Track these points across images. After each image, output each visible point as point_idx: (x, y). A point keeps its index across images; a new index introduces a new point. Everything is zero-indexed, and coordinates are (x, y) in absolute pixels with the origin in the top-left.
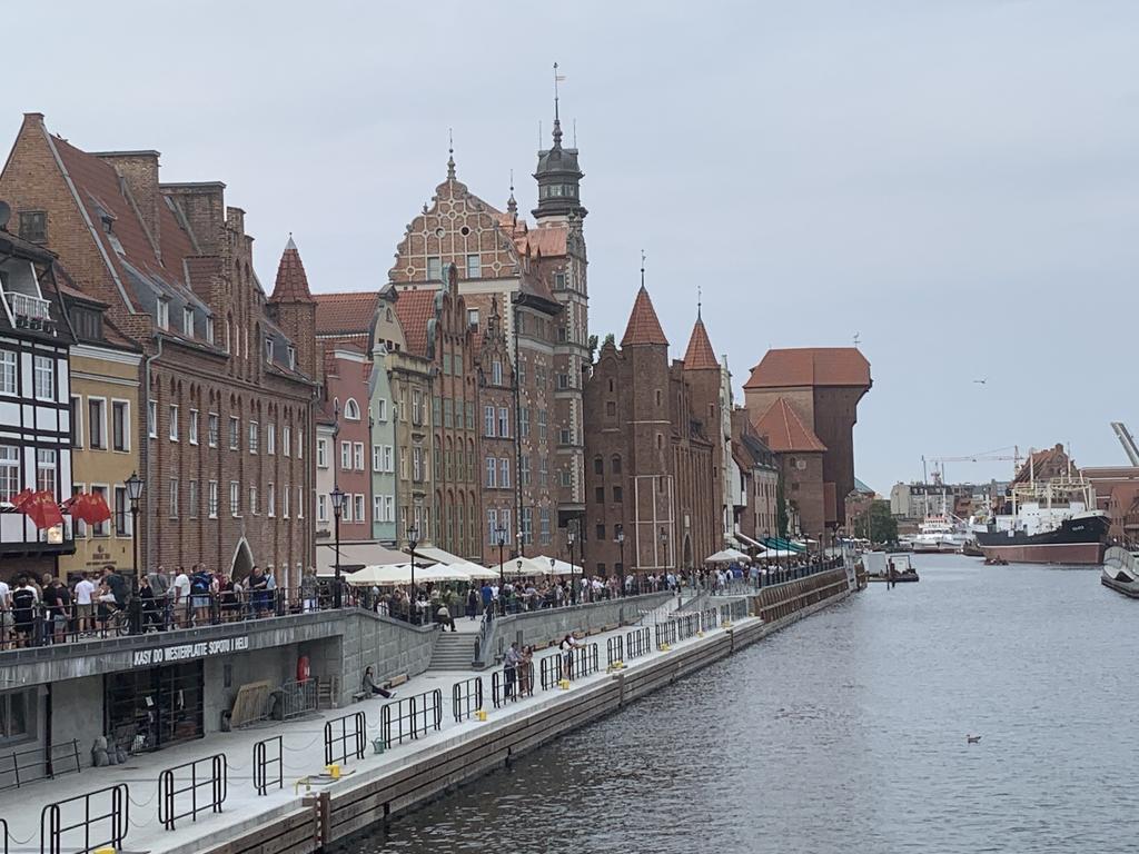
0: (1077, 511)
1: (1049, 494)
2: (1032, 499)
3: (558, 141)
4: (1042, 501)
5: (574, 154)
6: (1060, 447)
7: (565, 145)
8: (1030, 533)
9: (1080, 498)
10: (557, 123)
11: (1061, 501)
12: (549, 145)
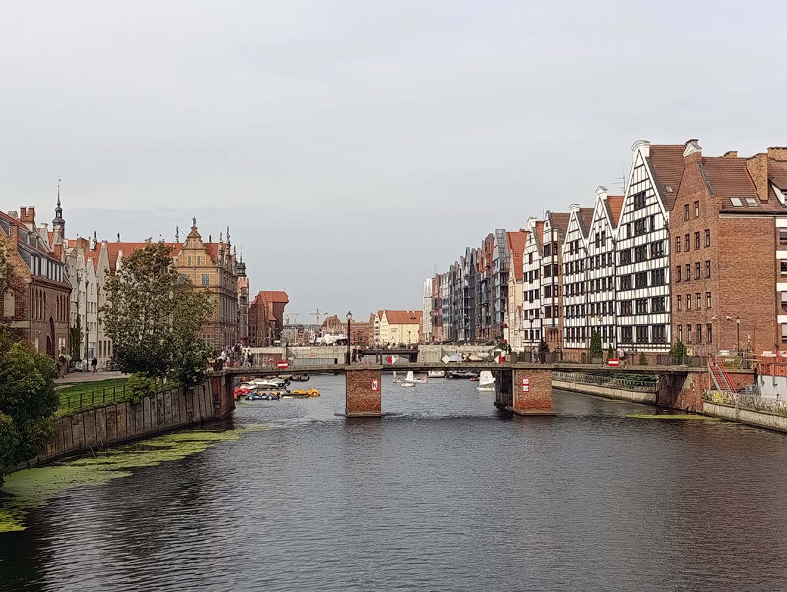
0: (341, 337)
1: (333, 331)
2: (328, 333)
4: (331, 334)
6: (336, 316)
9: (342, 332)
11: (337, 334)
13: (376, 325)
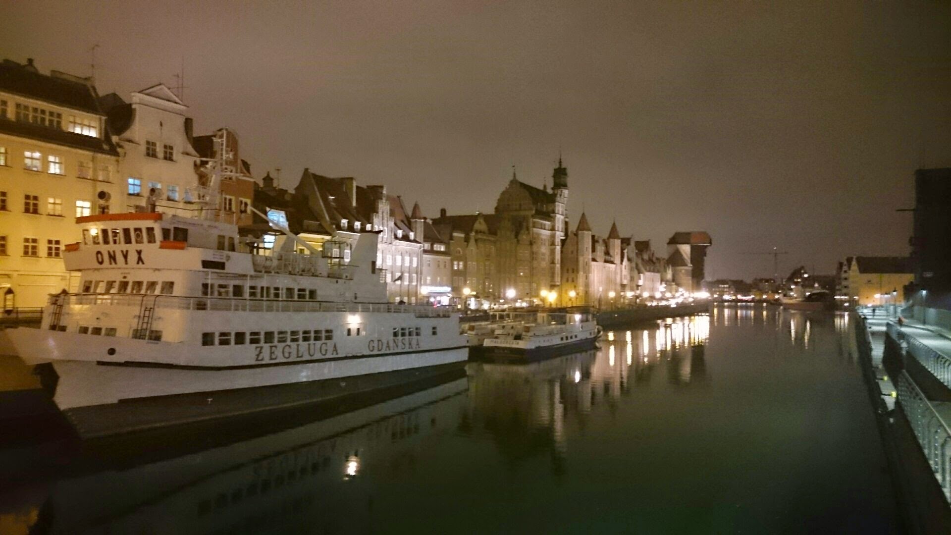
3: (560, 165)
5: (565, 169)
7: (563, 167)
10: (560, 159)
12: (557, 166)
13: (844, 275)
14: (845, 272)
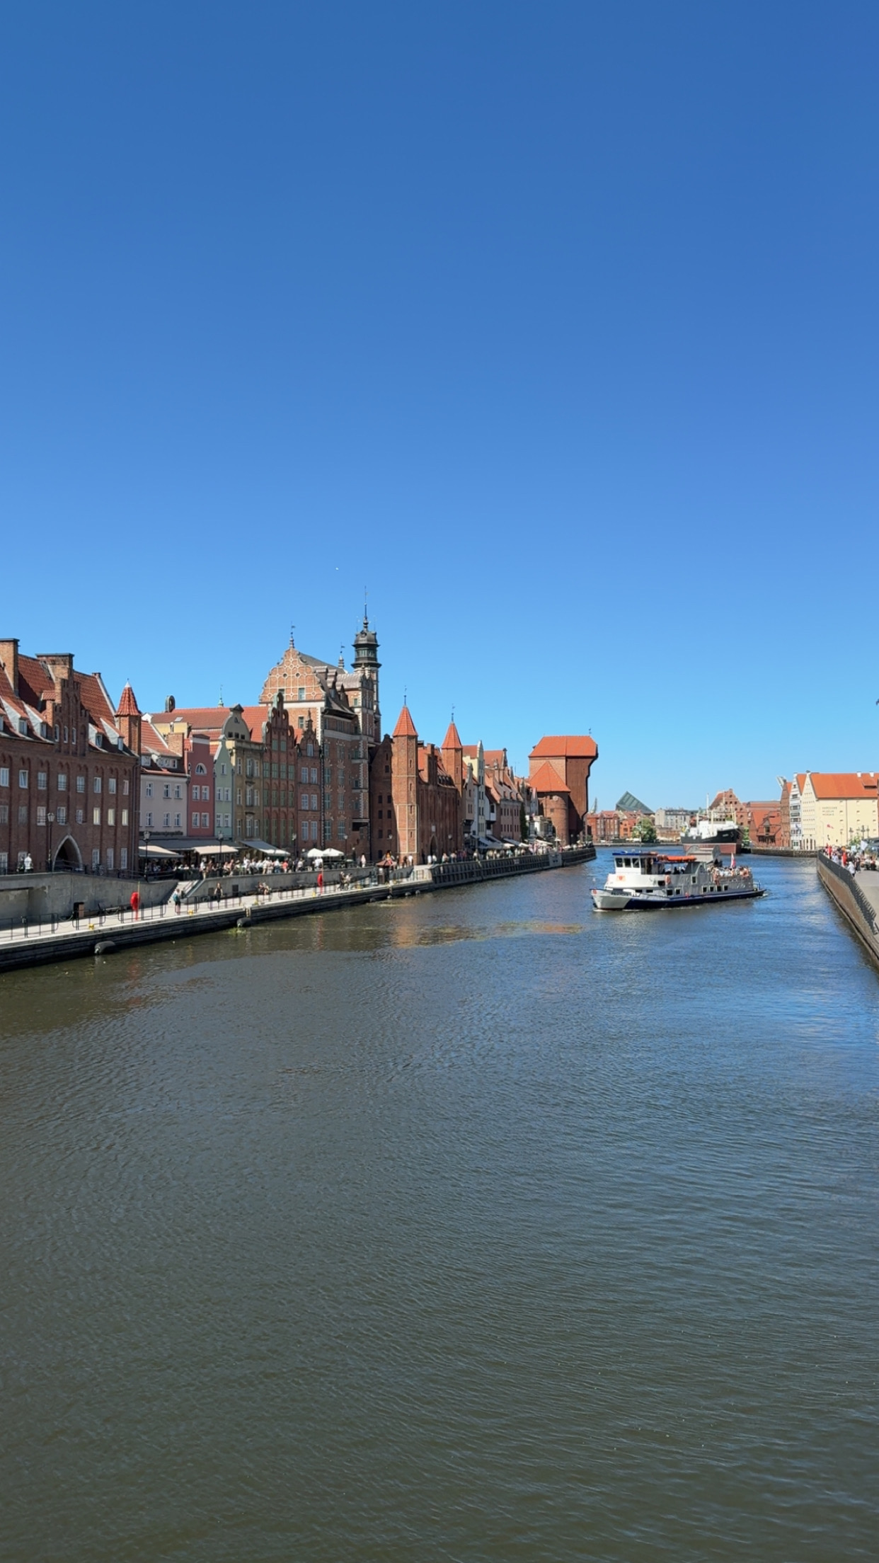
1: (719, 816)
2: (707, 819)
3: (366, 627)
4: (710, 821)
5: (375, 634)
6: (733, 791)
8: (704, 837)
9: (732, 818)
10: (367, 618)
11: (723, 820)
13: (792, 802)
14: (795, 796)
